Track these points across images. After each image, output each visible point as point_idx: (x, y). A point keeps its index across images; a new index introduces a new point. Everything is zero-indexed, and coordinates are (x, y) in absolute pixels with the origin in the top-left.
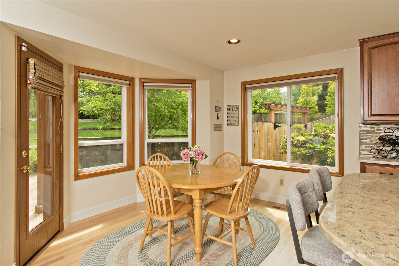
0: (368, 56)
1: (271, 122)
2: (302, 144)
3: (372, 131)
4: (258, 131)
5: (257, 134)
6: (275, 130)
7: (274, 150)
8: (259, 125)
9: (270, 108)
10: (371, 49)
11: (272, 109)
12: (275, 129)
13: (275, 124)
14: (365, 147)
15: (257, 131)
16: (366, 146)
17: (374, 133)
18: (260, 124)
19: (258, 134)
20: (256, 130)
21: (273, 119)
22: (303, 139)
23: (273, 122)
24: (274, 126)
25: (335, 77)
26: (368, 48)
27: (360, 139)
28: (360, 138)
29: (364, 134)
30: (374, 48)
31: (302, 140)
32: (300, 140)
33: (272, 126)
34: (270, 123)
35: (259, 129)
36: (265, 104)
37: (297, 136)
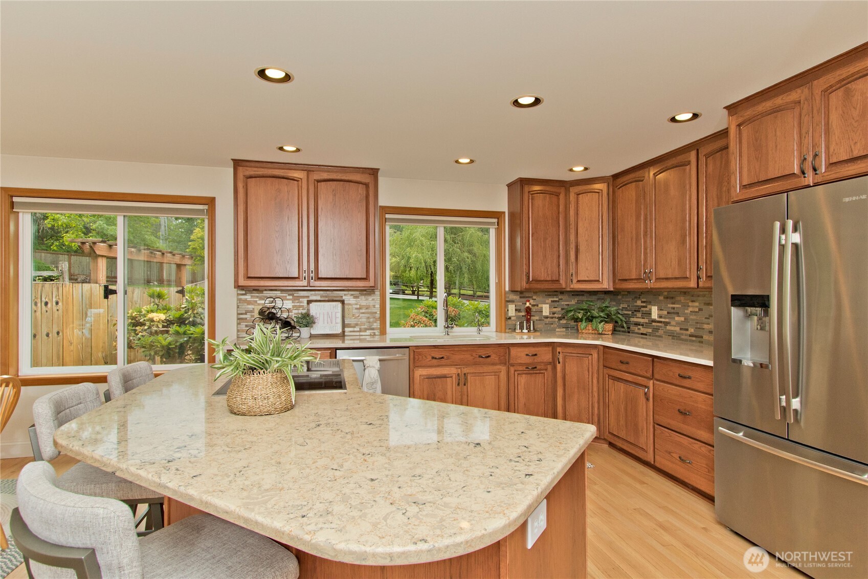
0: (243, 187)
1: (97, 283)
2: (164, 327)
3: (254, 301)
4: (60, 304)
5: (55, 308)
6: (106, 300)
7: (104, 343)
8: (60, 289)
9: (95, 252)
10: (248, 178)
11: (98, 252)
12: (106, 297)
13: (106, 287)
14: (244, 326)
15: (57, 303)
16: (246, 324)
17: (256, 304)
18: (66, 286)
19: (58, 310)
20: (54, 300)
21: (101, 276)
22: (162, 316)
23: (101, 282)
24: (105, 291)
25: (204, 210)
26: (244, 176)
27: (238, 314)
28: (239, 312)
29: (244, 307)
30: (251, 177)
31: (160, 320)
32: (155, 319)
33: (99, 290)
34: (95, 284)
35: (61, 297)
36: (81, 242)
37: (152, 311)
